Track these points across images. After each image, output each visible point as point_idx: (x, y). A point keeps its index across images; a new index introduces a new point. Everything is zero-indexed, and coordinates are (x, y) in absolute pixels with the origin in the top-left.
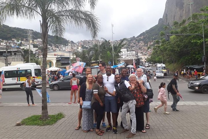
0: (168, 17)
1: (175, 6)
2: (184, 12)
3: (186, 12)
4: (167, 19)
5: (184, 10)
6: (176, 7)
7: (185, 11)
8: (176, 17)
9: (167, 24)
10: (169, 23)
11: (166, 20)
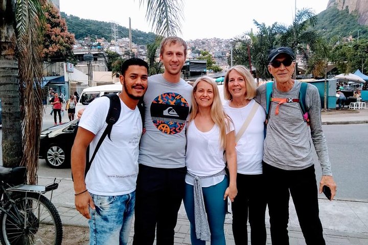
9: (344, 8)
10: (347, 7)
11: (342, 2)
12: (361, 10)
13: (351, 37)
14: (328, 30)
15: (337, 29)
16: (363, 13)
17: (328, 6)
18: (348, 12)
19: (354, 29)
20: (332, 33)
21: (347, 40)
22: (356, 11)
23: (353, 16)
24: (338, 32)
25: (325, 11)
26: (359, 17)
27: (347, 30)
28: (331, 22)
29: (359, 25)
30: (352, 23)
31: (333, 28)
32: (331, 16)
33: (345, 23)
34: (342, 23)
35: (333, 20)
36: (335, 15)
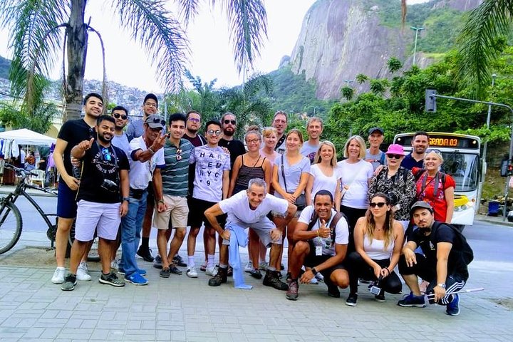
0: (305, 55)
1: (325, 30)
2: (344, 49)
3: (348, 51)
4: (301, 61)
5: (345, 45)
6: (327, 32)
7: (348, 48)
8: (322, 59)
9: (300, 73)
10: (304, 71)
11: (298, 63)
12: (320, 79)
13: (305, 114)
14: (278, 100)
15: (289, 100)
16: (323, 83)
17: (280, 65)
18: (304, 79)
19: (309, 103)
20: (283, 104)
21: (300, 119)
22: (314, 79)
23: (310, 86)
24: (291, 104)
25: (276, 71)
26: (317, 88)
27: (301, 103)
28: (282, 89)
29: (316, 99)
30: (308, 95)
31: (285, 98)
32: (284, 80)
33: (300, 94)
34: (296, 93)
35: (286, 86)
36: (287, 80)
